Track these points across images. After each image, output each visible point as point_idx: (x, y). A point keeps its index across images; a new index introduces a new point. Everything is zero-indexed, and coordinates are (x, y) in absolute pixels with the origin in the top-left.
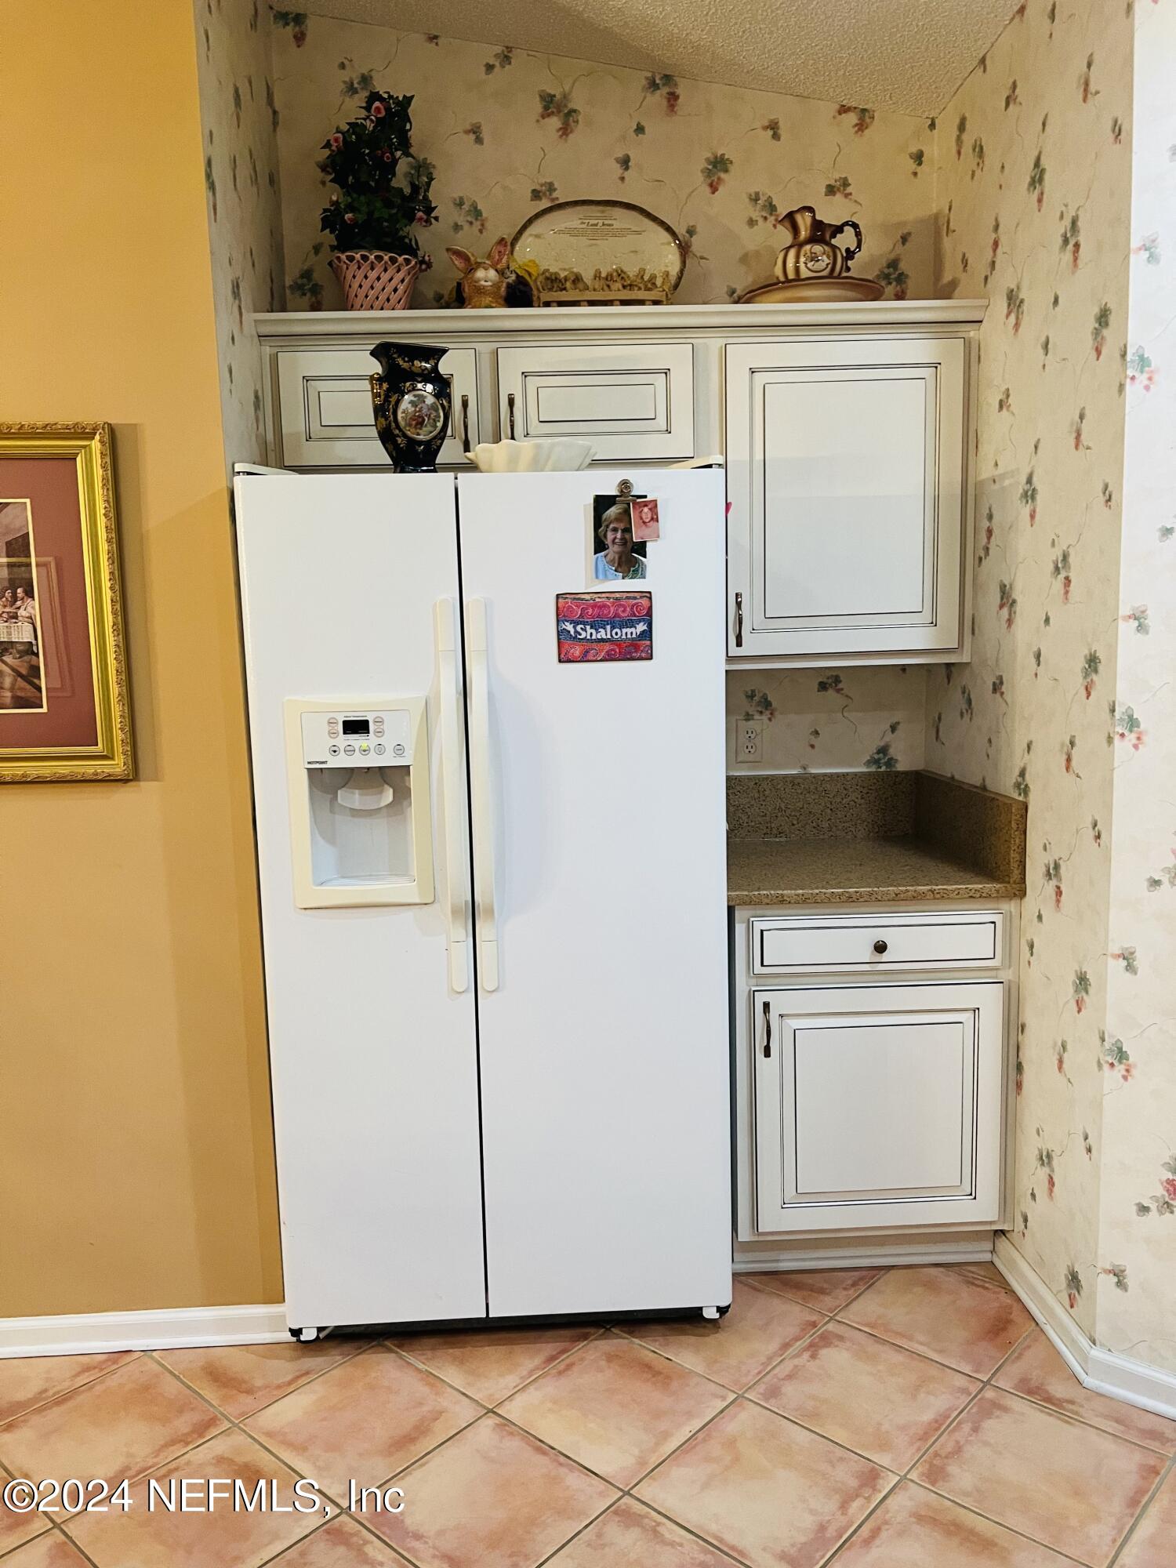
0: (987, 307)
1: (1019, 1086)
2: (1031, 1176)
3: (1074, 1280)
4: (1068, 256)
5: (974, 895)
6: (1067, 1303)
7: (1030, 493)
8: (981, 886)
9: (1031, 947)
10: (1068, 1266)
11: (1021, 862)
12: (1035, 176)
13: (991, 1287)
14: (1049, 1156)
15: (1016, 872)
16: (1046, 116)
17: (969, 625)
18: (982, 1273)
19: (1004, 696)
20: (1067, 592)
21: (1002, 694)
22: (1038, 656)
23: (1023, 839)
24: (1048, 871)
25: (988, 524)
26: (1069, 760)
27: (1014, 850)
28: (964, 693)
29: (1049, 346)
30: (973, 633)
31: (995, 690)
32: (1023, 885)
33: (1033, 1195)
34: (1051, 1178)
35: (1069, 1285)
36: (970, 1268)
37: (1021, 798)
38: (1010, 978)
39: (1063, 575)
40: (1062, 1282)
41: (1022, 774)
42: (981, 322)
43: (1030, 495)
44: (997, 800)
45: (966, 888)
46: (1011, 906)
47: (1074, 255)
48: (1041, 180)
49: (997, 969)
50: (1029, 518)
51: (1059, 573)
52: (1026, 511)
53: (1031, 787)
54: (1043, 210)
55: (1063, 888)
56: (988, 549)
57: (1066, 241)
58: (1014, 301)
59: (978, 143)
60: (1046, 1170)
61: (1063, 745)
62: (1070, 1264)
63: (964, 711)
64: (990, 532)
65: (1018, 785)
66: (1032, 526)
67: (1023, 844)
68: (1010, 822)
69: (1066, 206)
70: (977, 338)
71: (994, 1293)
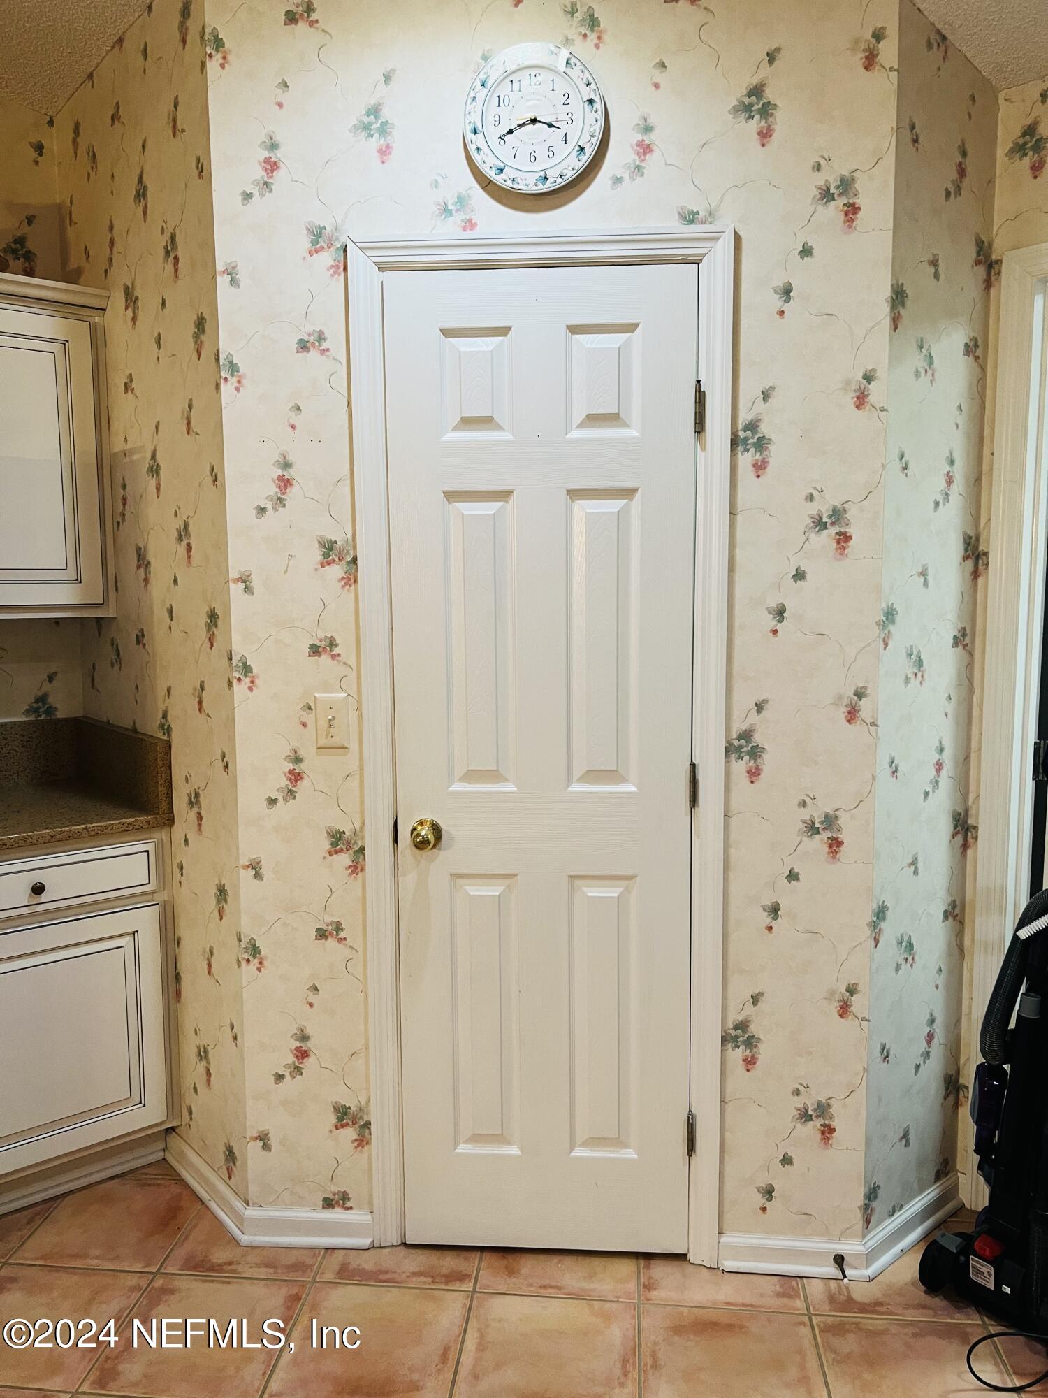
0: (109, 298)
1: (178, 993)
2: (193, 1071)
3: (230, 1155)
4: (169, 267)
5: (127, 829)
6: (226, 1177)
7: (155, 468)
8: (133, 819)
9: (181, 868)
10: (226, 1144)
11: (168, 794)
12: (140, 190)
13: (163, 1182)
14: (206, 1051)
15: (164, 803)
16: (145, 140)
17: (111, 583)
18: (155, 1172)
19: (146, 647)
20: (189, 557)
21: (144, 645)
22: (171, 611)
23: (169, 774)
24: (190, 800)
25: (122, 492)
26: (200, 702)
27: (161, 784)
28: (113, 645)
29: (161, 342)
30: (117, 590)
31: (138, 642)
32: (172, 815)
33: (195, 1089)
34: (208, 1070)
35: (226, 1160)
36: (146, 1171)
37: (165, 738)
38: (166, 899)
39: (184, 542)
40: (221, 1158)
41: (165, 716)
42: (104, 310)
43: (154, 470)
44: (145, 740)
45: (119, 823)
46: (162, 835)
47: (175, 266)
48: (144, 195)
49: (153, 893)
50: (155, 490)
51: (182, 540)
52: (153, 483)
53: (172, 726)
54: (148, 220)
55: (203, 814)
56: (124, 515)
57: (167, 253)
58: (131, 299)
59: (91, 149)
60: (204, 1063)
61: (195, 689)
62: (226, 1142)
63: (114, 661)
64: (124, 500)
65: (162, 726)
66: (158, 497)
67: (169, 778)
68: (156, 760)
69: (166, 223)
70: (102, 323)
71: (165, 1187)
